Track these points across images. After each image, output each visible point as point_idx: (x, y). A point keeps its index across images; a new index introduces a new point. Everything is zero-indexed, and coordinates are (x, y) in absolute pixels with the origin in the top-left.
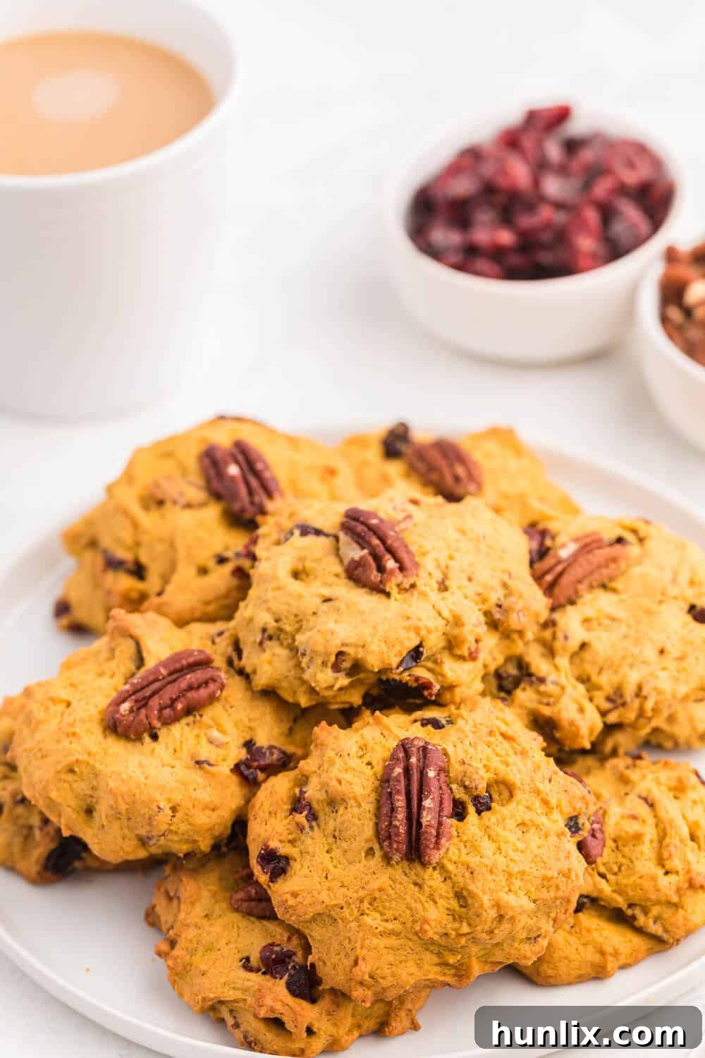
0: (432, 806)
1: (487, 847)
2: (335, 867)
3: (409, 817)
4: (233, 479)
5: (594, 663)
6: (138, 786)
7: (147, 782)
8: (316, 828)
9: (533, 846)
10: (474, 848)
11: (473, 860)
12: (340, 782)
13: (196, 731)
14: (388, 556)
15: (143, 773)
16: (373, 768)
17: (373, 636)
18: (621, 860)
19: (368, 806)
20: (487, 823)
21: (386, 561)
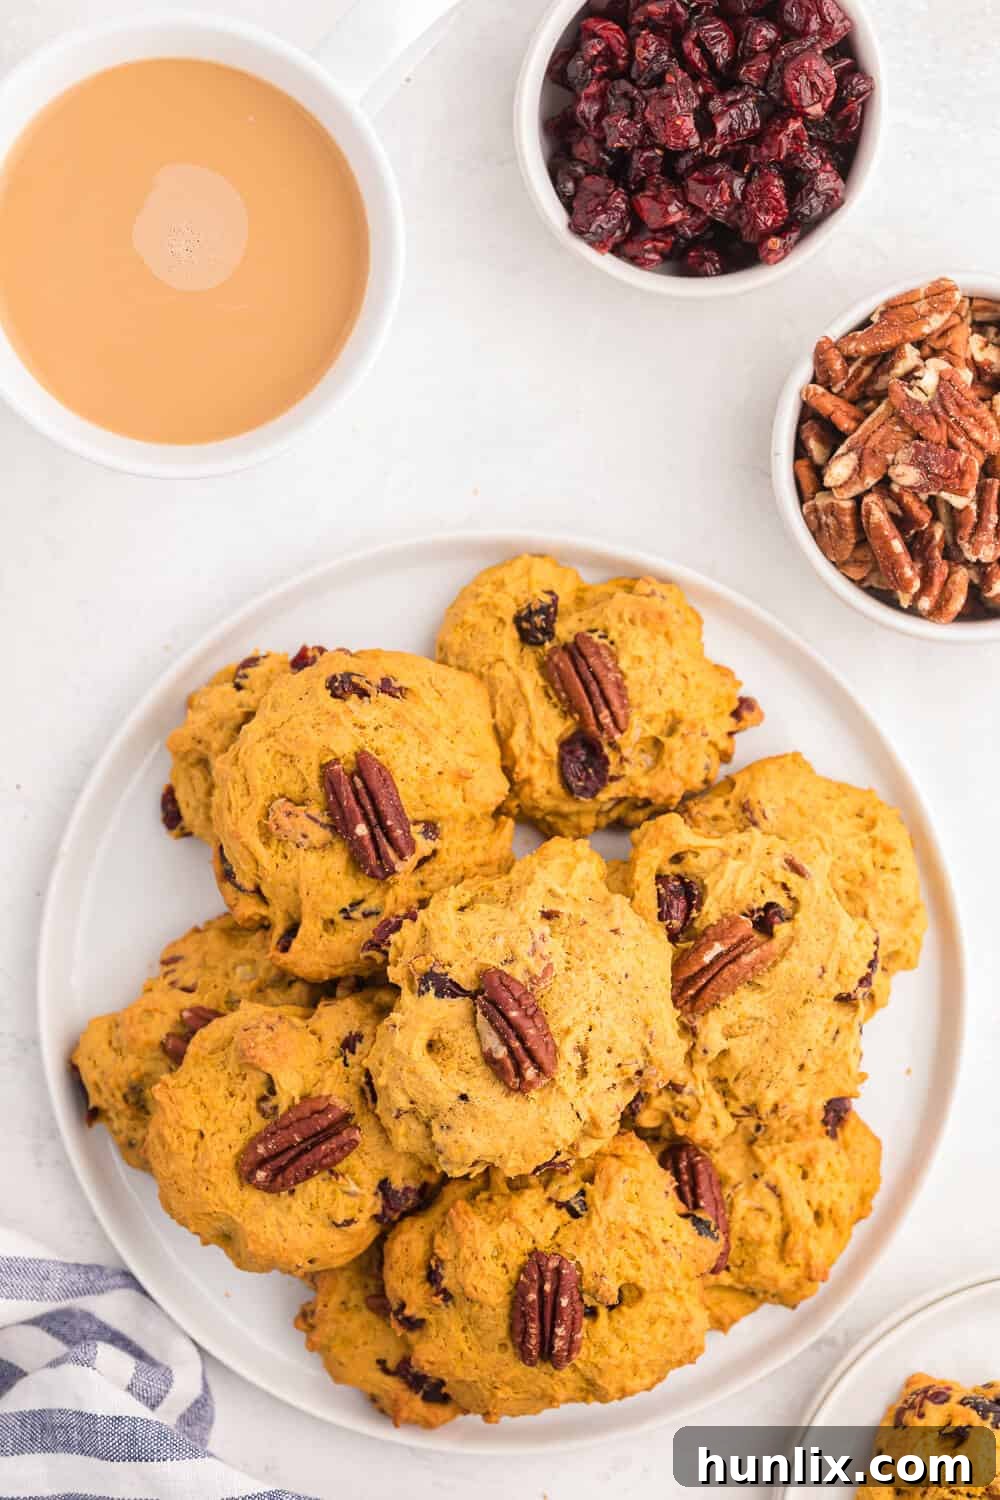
0: (564, 1333)
1: (615, 1347)
2: (470, 1349)
3: (542, 1343)
4: (360, 839)
5: (732, 1067)
6: (277, 1250)
7: (286, 1245)
8: (451, 1307)
9: (660, 1337)
10: (602, 1348)
11: (601, 1361)
12: (476, 1289)
13: (331, 1187)
14: (527, 1063)
15: (282, 1234)
16: (507, 1272)
17: (511, 1148)
18: (744, 1257)
19: (503, 1312)
20: (616, 1325)
21: (526, 1070)
